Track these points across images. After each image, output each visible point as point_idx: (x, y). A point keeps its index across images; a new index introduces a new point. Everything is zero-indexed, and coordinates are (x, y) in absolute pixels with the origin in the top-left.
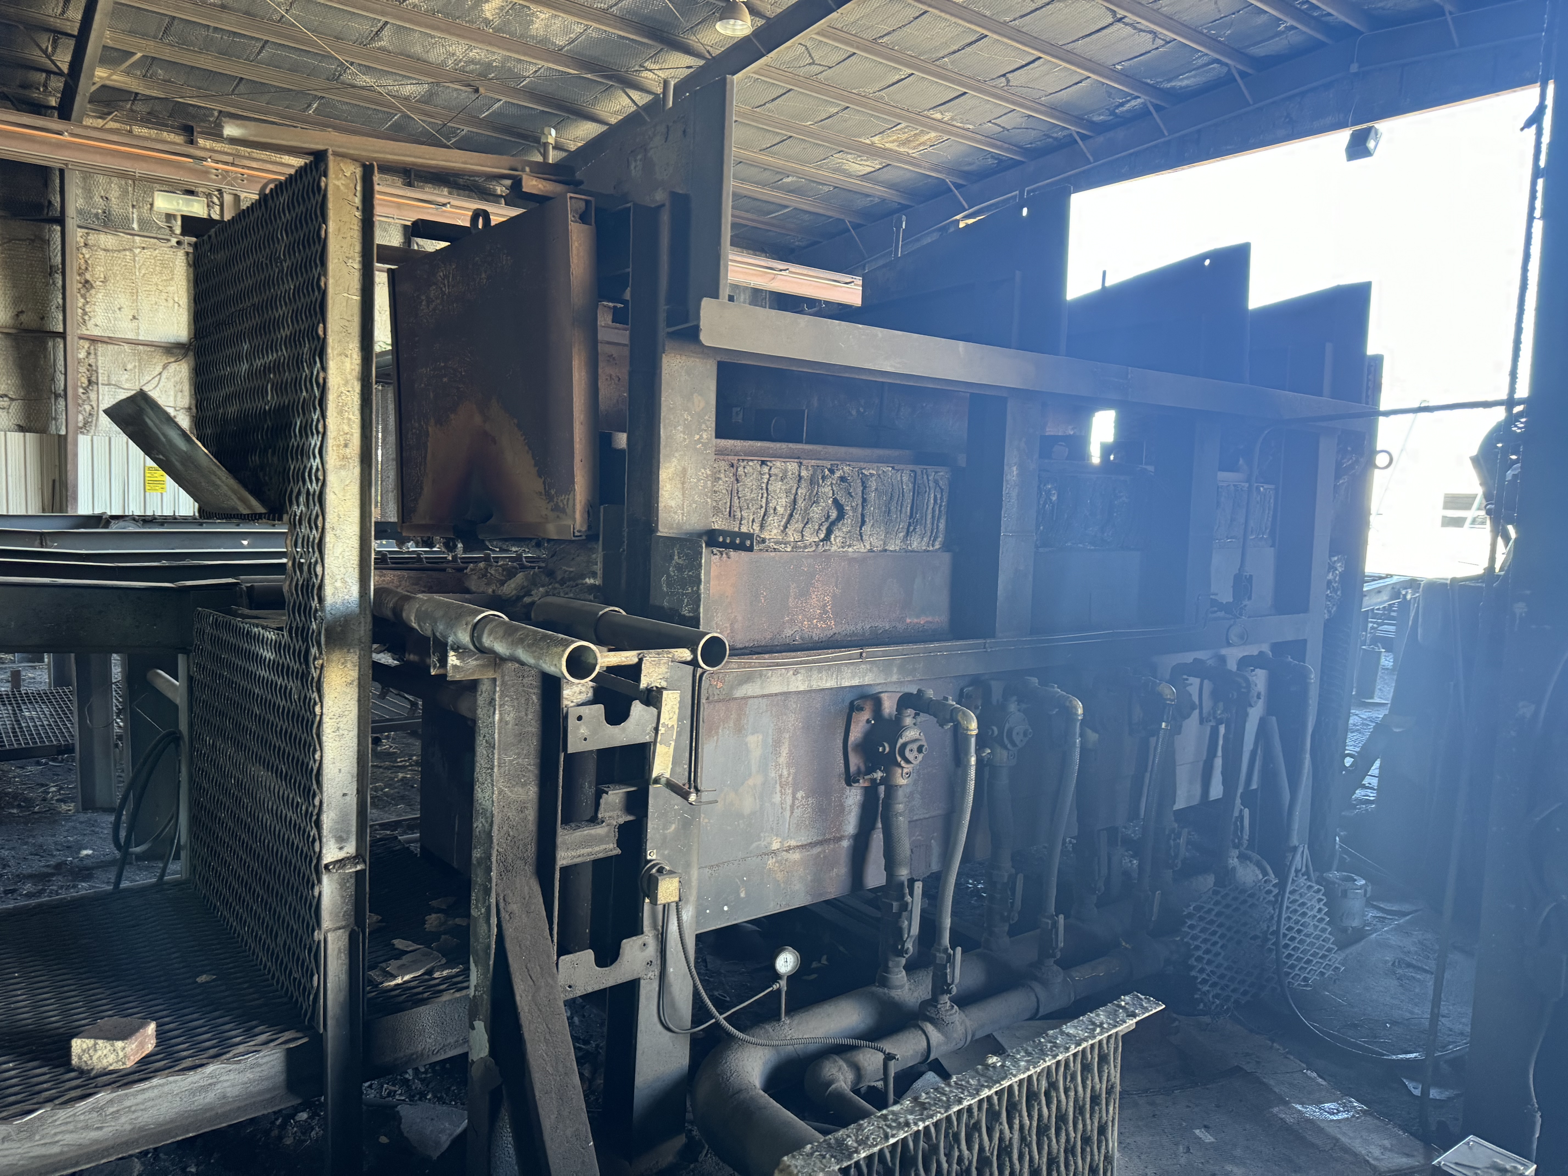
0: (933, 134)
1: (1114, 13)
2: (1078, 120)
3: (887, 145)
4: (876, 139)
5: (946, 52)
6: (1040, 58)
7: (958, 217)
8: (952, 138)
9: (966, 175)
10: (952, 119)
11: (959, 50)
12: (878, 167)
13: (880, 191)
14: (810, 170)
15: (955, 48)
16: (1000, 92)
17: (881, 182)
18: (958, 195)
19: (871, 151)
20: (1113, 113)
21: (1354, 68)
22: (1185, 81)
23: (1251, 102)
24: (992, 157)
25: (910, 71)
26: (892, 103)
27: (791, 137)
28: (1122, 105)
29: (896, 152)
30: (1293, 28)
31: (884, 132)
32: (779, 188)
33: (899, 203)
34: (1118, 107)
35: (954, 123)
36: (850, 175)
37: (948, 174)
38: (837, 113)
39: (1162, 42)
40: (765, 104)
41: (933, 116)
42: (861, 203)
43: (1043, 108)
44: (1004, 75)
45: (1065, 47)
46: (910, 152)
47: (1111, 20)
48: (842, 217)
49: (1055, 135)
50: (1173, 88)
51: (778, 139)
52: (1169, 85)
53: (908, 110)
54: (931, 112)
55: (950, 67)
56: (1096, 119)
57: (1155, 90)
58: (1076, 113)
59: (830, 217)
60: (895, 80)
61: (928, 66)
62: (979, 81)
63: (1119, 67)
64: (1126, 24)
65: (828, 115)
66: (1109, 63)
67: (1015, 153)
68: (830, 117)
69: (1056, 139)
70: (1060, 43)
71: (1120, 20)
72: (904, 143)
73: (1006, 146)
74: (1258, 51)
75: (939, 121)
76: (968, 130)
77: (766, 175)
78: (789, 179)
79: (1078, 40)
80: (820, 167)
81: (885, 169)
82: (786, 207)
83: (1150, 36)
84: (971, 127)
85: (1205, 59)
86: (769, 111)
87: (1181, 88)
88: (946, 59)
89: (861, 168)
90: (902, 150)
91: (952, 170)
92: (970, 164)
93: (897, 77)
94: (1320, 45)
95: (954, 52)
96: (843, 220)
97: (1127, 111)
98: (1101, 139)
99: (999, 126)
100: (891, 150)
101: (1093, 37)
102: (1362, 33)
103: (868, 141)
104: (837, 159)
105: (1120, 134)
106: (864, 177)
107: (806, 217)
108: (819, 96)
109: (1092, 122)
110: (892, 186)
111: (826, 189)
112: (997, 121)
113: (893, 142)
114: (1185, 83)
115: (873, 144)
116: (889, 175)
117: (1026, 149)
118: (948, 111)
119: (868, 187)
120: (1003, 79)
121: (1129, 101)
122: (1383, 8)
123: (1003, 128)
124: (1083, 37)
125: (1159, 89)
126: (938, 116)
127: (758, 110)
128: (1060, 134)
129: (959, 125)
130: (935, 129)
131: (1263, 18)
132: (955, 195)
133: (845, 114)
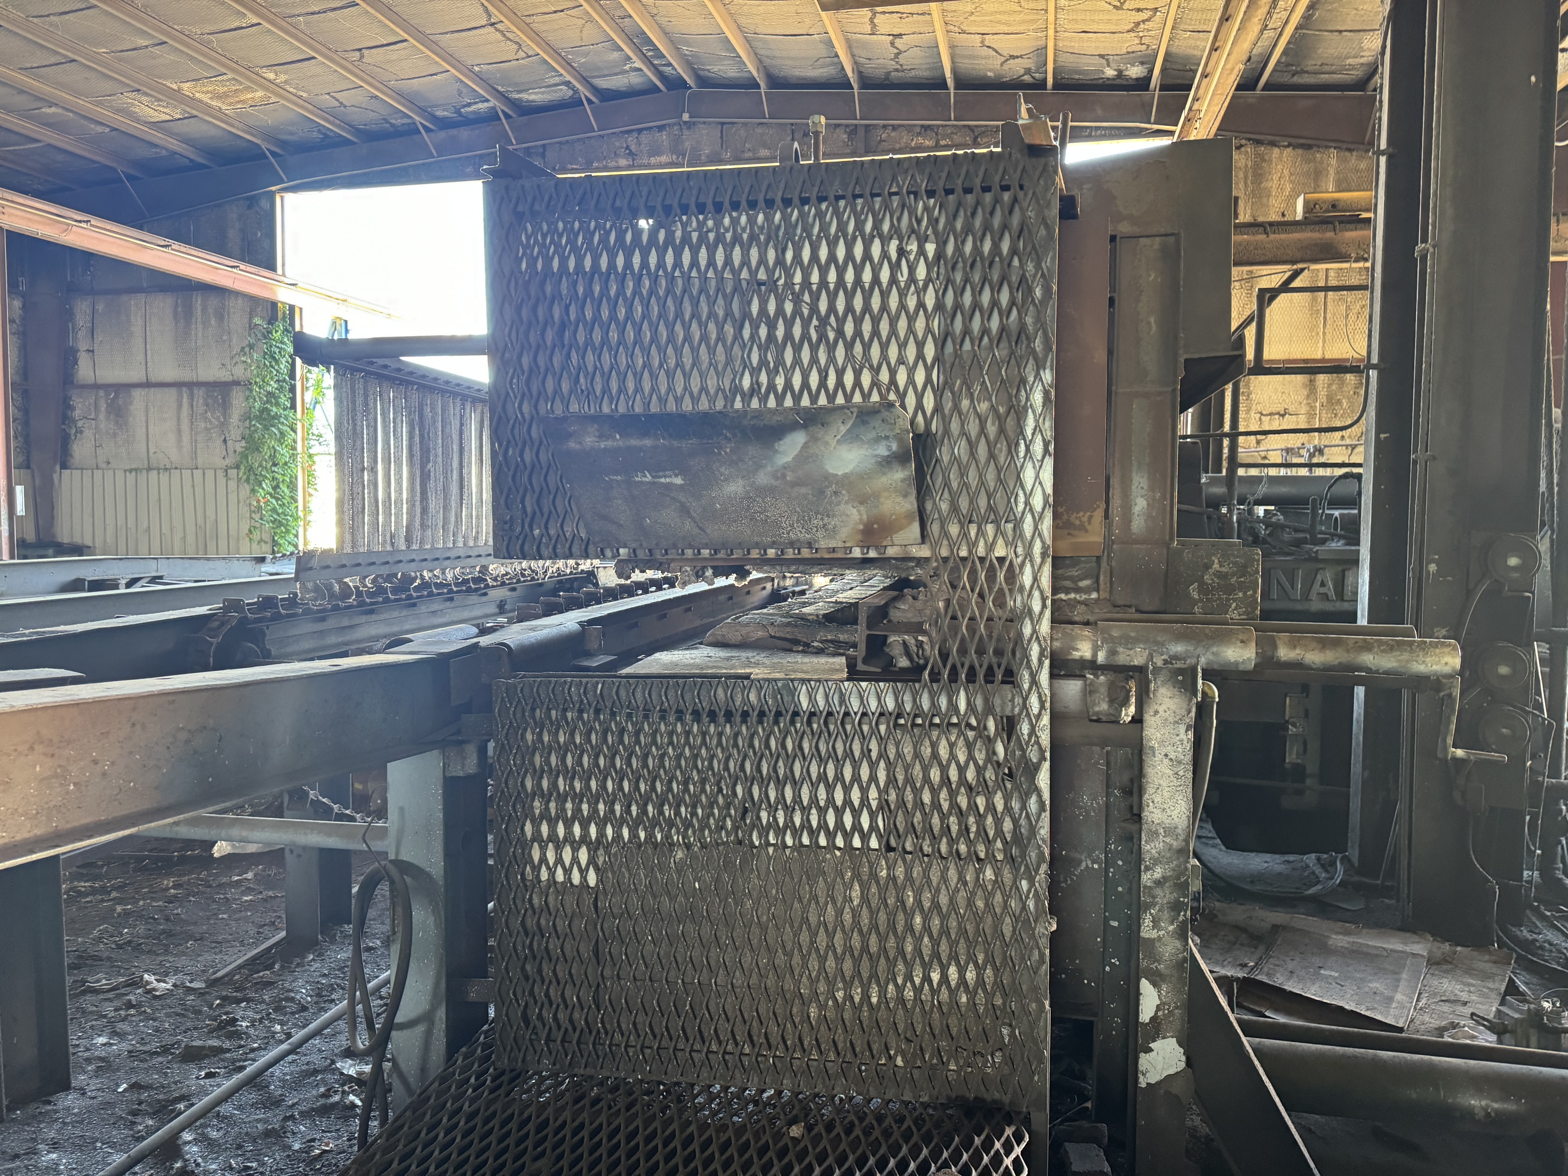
0: (260, 94)
1: (489, 15)
2: (423, 111)
3: (197, 95)
4: (186, 86)
5: (303, 11)
6: (406, 40)
7: (273, 188)
8: (282, 102)
9: (283, 144)
10: (286, 82)
11: (319, 13)
12: (178, 116)
13: (174, 144)
14: (84, 104)
15: (316, 9)
16: (350, 66)
17: (177, 134)
18: (276, 164)
19: (176, 97)
20: (458, 112)
21: (686, 117)
22: (535, 96)
23: (596, 128)
24: (319, 131)
25: (255, 20)
26: (220, 51)
27: (74, 61)
28: (469, 105)
29: (206, 104)
30: (640, 70)
31: (198, 80)
32: (30, 118)
33: (191, 160)
34: (464, 106)
35: (287, 87)
36: (137, 120)
37: (263, 140)
38: (146, 47)
39: (524, 55)
40: (48, 16)
41: (265, 75)
42: (144, 153)
43: (390, 92)
44: (360, 50)
45: (431, 37)
46: (224, 107)
47: (484, 22)
48: (114, 165)
49: (393, 121)
50: (520, 100)
51: (53, 60)
52: (517, 96)
53: (237, 63)
54: (264, 70)
55: (302, 26)
56: (440, 113)
57: (503, 97)
58: (421, 104)
59: (94, 162)
60: (233, 27)
61: (279, 20)
62: (330, 49)
63: (477, 69)
64: (497, 30)
65: (133, 46)
66: (469, 63)
67: (348, 132)
68: (135, 49)
69: (392, 125)
70: (428, 32)
71: (493, 24)
72: (219, 97)
73: (337, 122)
74: (603, 83)
75: (270, 81)
76: (300, 97)
77: (21, 100)
78: (53, 110)
79: (446, 33)
80: (99, 104)
81: (186, 121)
82: (36, 141)
83: (516, 47)
84: (305, 95)
85: (557, 80)
86: (51, 25)
87: (528, 101)
88: (301, 19)
89: (156, 114)
90: (214, 103)
91: (269, 136)
92: (291, 134)
93: (236, 24)
94: (655, 89)
95: (313, 14)
96: (114, 170)
97: (471, 112)
98: (442, 135)
99: (337, 100)
100: (201, 101)
101: (464, 34)
102: (690, 88)
103: (175, 87)
104: (128, 98)
105: (464, 134)
106: (156, 125)
107: (60, 157)
108: (133, 22)
109: (434, 117)
110: (186, 140)
111: (100, 129)
112: (337, 95)
113: (207, 92)
114: (532, 97)
115: (179, 90)
116: (191, 128)
117: (358, 130)
118: (285, 73)
119: (157, 137)
120: (357, 54)
121: (476, 103)
122: (709, 71)
123: (341, 103)
124: (453, 32)
125: (507, 98)
126: (271, 76)
127: (35, 20)
128: (399, 122)
129: (291, 90)
130: (266, 89)
131: (616, 55)
132: (271, 164)
133: (156, 50)
